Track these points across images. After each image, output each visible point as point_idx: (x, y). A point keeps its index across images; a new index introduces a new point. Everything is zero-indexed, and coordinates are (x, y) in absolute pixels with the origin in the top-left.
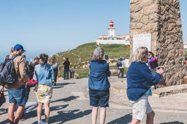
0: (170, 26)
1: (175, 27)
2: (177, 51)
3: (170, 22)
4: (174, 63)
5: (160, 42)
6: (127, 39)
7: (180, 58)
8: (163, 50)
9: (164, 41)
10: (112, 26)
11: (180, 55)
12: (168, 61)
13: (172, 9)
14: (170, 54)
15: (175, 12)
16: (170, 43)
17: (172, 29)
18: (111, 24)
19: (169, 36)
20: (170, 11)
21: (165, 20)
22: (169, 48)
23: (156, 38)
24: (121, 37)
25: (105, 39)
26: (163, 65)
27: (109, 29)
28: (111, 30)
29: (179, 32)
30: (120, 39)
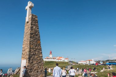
0: (36, 57)
1: (39, 57)
2: (39, 67)
3: (36, 55)
4: (37, 72)
5: (30, 63)
6: (57, 59)
7: (41, 69)
8: (31, 66)
9: (32, 63)
10: (51, 53)
11: (41, 68)
12: (34, 71)
14: (35, 68)
15: (39, 52)
16: (36, 63)
17: (37, 58)
19: (35, 61)
20: (36, 51)
21: (33, 55)
22: (34, 65)
23: (28, 61)
25: (48, 59)
26: (31, 73)
29: (41, 59)
30: (54, 59)
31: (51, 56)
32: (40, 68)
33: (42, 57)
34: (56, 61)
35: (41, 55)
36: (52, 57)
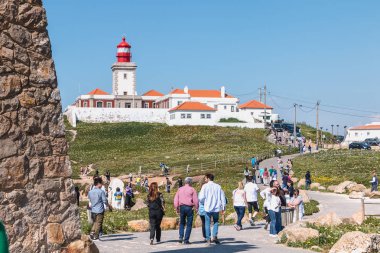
1: (28, 86)
2: (34, 161)
6: (174, 104)
7: (48, 184)
10: (127, 57)
11: (49, 173)
13: (10, 31)
16: (5, 136)
18: (122, 50)
24: (157, 99)
25: (99, 104)
27: (114, 69)
28: (121, 74)
29: (46, 103)
30: (152, 104)
31: (125, 83)
32: (40, 175)
33: (52, 84)
34: (171, 123)
35: (41, 73)
36: (131, 92)
